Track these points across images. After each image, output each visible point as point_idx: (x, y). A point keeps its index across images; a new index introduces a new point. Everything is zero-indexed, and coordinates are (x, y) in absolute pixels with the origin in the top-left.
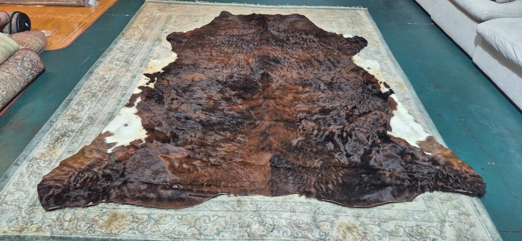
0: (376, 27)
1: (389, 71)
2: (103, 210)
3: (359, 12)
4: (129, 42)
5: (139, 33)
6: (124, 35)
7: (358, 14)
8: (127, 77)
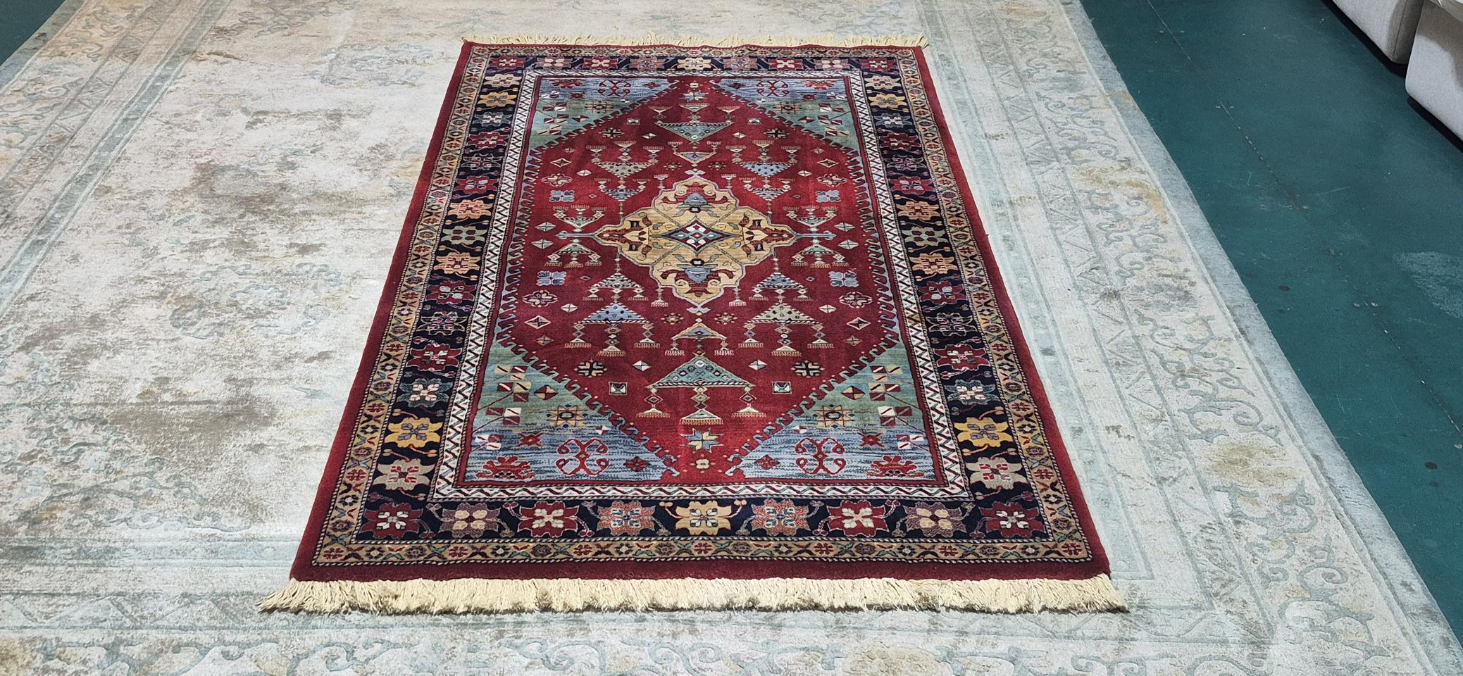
4: (65, 63)
5: (108, 34)
6: (45, 41)
8: (47, 185)
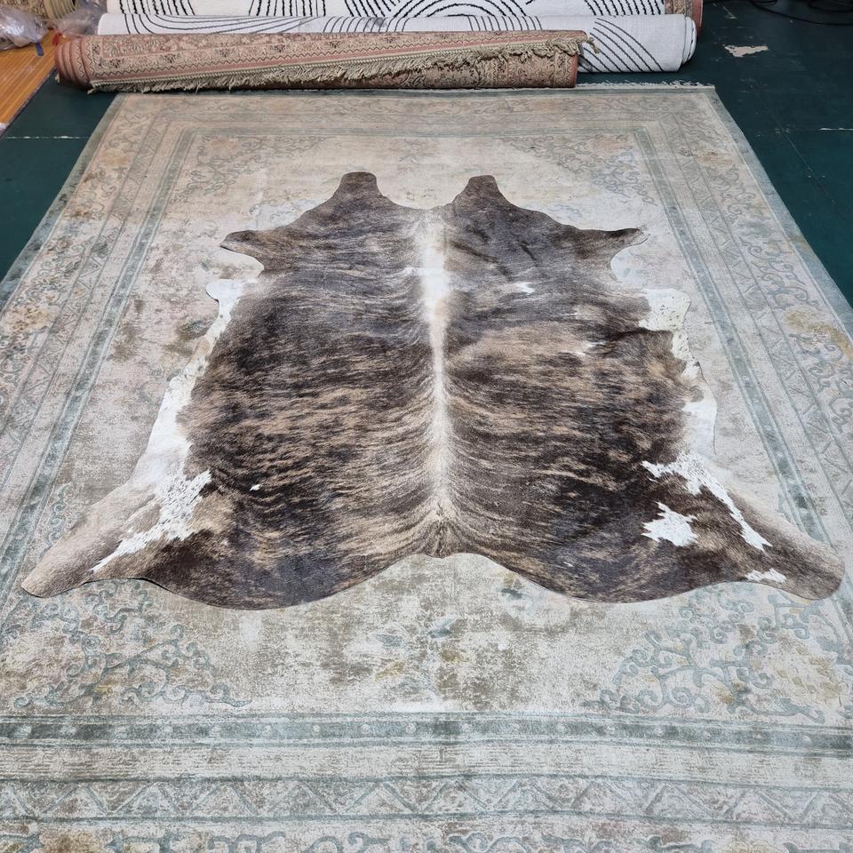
0: (746, 145)
1: (800, 292)
2: (29, 826)
3: (693, 97)
4: (81, 223)
6: (65, 202)
7: (693, 106)
